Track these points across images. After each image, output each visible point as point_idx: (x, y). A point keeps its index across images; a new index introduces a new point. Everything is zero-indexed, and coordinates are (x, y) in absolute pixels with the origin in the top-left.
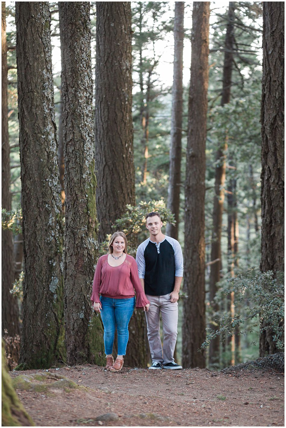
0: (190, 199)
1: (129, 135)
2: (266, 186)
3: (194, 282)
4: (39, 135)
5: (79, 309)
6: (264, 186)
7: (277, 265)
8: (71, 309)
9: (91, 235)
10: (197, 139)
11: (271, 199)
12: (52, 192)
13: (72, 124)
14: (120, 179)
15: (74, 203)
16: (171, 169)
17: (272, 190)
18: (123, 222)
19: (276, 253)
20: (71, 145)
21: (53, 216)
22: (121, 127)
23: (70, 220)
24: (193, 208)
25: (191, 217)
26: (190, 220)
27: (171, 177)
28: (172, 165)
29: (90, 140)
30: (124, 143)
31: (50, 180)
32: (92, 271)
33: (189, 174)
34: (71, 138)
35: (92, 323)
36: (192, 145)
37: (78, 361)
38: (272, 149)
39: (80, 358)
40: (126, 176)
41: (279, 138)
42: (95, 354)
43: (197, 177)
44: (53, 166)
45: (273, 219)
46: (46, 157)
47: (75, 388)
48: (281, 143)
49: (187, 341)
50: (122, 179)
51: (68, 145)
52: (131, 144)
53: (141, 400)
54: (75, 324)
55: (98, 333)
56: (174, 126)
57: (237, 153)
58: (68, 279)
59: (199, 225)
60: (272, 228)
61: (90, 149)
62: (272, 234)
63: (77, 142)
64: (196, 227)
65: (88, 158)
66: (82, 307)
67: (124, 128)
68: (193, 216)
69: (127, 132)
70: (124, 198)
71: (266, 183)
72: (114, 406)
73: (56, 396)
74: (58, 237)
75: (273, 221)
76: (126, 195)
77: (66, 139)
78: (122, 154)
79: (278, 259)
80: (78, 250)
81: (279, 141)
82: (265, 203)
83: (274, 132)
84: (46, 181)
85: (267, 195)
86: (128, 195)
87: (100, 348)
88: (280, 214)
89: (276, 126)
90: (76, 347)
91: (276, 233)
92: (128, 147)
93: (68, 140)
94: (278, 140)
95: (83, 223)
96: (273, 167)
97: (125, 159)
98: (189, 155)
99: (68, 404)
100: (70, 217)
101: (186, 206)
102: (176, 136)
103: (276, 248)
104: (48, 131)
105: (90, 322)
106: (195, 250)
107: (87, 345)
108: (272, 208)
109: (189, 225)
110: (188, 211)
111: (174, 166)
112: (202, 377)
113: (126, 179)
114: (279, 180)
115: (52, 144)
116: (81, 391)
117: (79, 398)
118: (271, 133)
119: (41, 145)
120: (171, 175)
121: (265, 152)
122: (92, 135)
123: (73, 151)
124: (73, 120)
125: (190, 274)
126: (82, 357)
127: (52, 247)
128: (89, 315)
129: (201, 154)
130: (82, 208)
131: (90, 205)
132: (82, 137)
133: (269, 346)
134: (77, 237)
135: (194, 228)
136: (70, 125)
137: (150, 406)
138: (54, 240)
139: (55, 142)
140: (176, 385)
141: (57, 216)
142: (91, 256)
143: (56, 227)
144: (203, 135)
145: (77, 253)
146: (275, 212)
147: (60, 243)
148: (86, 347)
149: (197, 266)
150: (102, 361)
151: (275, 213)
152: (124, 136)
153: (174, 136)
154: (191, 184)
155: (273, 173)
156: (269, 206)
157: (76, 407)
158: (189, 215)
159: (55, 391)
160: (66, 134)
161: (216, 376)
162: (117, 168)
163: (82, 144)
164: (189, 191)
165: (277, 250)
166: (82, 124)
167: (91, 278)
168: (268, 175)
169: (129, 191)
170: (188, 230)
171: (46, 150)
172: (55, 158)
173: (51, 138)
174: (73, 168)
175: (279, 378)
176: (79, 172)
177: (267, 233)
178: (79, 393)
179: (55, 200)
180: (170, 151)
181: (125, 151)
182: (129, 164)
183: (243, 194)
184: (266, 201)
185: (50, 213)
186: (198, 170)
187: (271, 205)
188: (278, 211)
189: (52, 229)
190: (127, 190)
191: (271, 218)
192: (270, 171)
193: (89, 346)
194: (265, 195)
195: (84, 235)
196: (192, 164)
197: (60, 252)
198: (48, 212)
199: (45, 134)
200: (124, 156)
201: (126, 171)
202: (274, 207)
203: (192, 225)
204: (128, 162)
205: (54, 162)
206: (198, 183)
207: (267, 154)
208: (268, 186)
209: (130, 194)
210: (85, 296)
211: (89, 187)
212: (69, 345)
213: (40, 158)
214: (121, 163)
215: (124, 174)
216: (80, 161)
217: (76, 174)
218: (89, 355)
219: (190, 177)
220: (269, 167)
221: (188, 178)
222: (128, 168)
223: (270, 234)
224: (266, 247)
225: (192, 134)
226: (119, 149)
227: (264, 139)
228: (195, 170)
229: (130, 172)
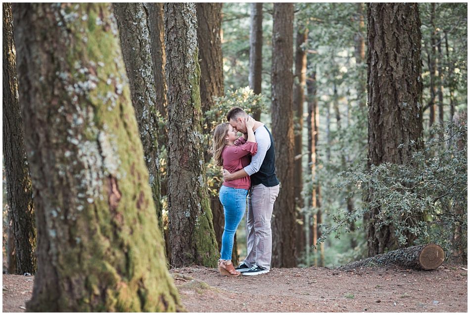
0: (277, 88)
1: (216, 19)
2: (372, 72)
3: (283, 177)
4: (131, 22)
5: (184, 207)
6: (370, 72)
7: (386, 157)
8: (176, 207)
9: (196, 128)
10: (284, 22)
11: (378, 86)
12: (145, 83)
13: (174, 10)
14: (207, 67)
15: (178, 94)
16: (251, 55)
17: (380, 77)
18: (212, 113)
19: (385, 143)
20: (173, 32)
21: (146, 109)
22: (207, 11)
23: (172, 113)
24: (280, 97)
25: (278, 107)
26: (278, 110)
27: (251, 64)
28: (252, 52)
29: (193, 27)
30: (211, 28)
31: (143, 71)
32: (198, 167)
33: (275, 61)
34: (173, 25)
35: (199, 222)
36: (279, 28)
37: (185, 262)
38: (379, 32)
39: (187, 259)
40: (214, 64)
41: (386, 21)
42: (202, 254)
43: (284, 63)
44: (145, 55)
45: (381, 107)
46: (138, 46)
47: (206, 288)
48: (389, 26)
49: (277, 241)
50: (210, 67)
51: (170, 33)
52: (218, 29)
53: (274, 299)
54: (181, 223)
55: (205, 232)
56: (255, 8)
57: (325, 35)
58: (172, 175)
59: (287, 115)
60: (381, 116)
61: (193, 36)
62: (380, 124)
63: (180, 29)
64: (284, 117)
65: (192, 46)
66: (188, 206)
67: (211, 12)
68: (281, 106)
69: (214, 17)
70: (213, 88)
71: (373, 69)
72: (249, 306)
73: (189, 297)
74: (153, 131)
75: (381, 109)
76: (215, 85)
77: (167, 26)
78: (209, 40)
79: (387, 150)
80: (182, 145)
81: (387, 24)
82: (372, 91)
83: (381, 14)
84: (139, 71)
85: (374, 82)
86: (217, 84)
87: (208, 249)
88: (389, 101)
89: (383, 8)
90: (182, 248)
91: (385, 122)
92: (216, 32)
93: (169, 27)
94: (385, 22)
95: (187, 115)
96: (381, 52)
97: (212, 45)
98: (275, 39)
99: (203, 306)
100: (173, 110)
101: (273, 95)
102: (256, 19)
103: (385, 138)
104: (140, 17)
105: (197, 220)
106: (283, 142)
107: (194, 245)
108: (380, 96)
109: (276, 115)
110: (275, 100)
111: (254, 51)
112: (323, 276)
113: (214, 67)
114: (387, 66)
115: (145, 32)
116: (213, 292)
117: (212, 299)
118: (378, 15)
119: (132, 32)
120: (251, 61)
121: (372, 36)
122: (195, 22)
123: (175, 39)
124: (175, 6)
125: (278, 168)
126: (188, 258)
127: (146, 142)
128: (196, 213)
129: (289, 39)
130: (186, 99)
131: (194, 96)
132: (185, 24)
133: (378, 243)
134: (182, 131)
135: (281, 118)
136: (171, 11)
137: (286, 306)
138: (148, 134)
139: (147, 29)
140: (297, 285)
141: (151, 109)
142: (196, 150)
143: (150, 120)
144: (290, 17)
145: (181, 148)
146: (384, 99)
147: (155, 138)
148: (193, 248)
149: (286, 159)
150: (210, 262)
151: (383, 101)
152: (211, 20)
153: (254, 19)
154: (278, 71)
155: (381, 58)
156: (376, 94)
157: (211, 308)
158: (276, 105)
159: (187, 292)
160: (167, 21)
161: (337, 274)
162: (205, 56)
163: (185, 31)
164: (276, 78)
165: (385, 140)
166: (185, 10)
167: (197, 174)
168: (375, 60)
169: (217, 80)
170: (276, 121)
171: (138, 38)
172: (148, 46)
173: (143, 25)
174: (175, 57)
175: (405, 275)
176: (182, 61)
177: (375, 123)
178: (212, 294)
179: (148, 91)
180: (250, 36)
181: (212, 37)
182: (217, 51)
183: (324, 81)
184: (374, 89)
185: (144, 105)
186: (285, 55)
187: (379, 92)
188: (387, 99)
189: (147, 123)
190: (216, 79)
191: (379, 107)
192: (377, 55)
193: (196, 247)
194: (372, 82)
195: (188, 129)
196: (279, 49)
197: (155, 148)
198: (141, 104)
199: (136, 21)
200: (212, 42)
201: (214, 58)
202: (381, 94)
203: (280, 115)
204: (216, 49)
205: (147, 50)
206: (285, 70)
207: (374, 37)
208: (375, 72)
209: (219, 83)
210: (190, 194)
211: (193, 78)
212: (174, 246)
213: (132, 47)
214: (209, 50)
215: (212, 62)
216: (183, 50)
217: (179, 64)
218: (196, 255)
219: (276, 63)
220: (376, 52)
221: (274, 65)
222: (215, 55)
223: (378, 123)
224: (374, 137)
225: (277, 17)
226: (206, 35)
227: (371, 22)
228: (282, 56)
229: (218, 60)
